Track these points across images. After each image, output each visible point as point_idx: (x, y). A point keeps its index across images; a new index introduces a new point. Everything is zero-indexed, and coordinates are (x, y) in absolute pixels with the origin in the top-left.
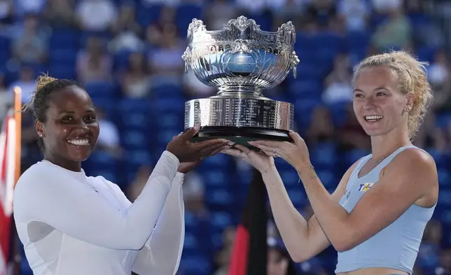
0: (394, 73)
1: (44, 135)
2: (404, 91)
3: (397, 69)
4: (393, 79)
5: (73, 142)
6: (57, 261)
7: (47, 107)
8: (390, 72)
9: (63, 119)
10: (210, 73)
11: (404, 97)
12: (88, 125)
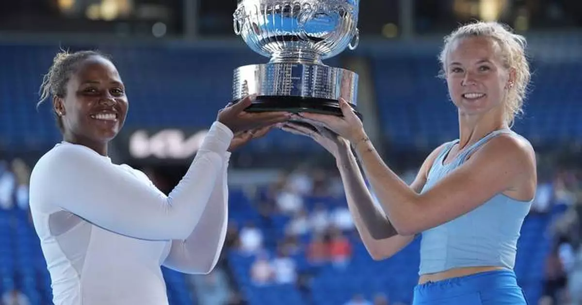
0: (495, 43)
1: (64, 113)
2: (506, 66)
3: (499, 40)
4: (496, 51)
5: (97, 117)
6: (84, 258)
7: (67, 80)
8: (493, 44)
9: (85, 91)
10: (260, 38)
11: (507, 71)
12: (115, 98)
